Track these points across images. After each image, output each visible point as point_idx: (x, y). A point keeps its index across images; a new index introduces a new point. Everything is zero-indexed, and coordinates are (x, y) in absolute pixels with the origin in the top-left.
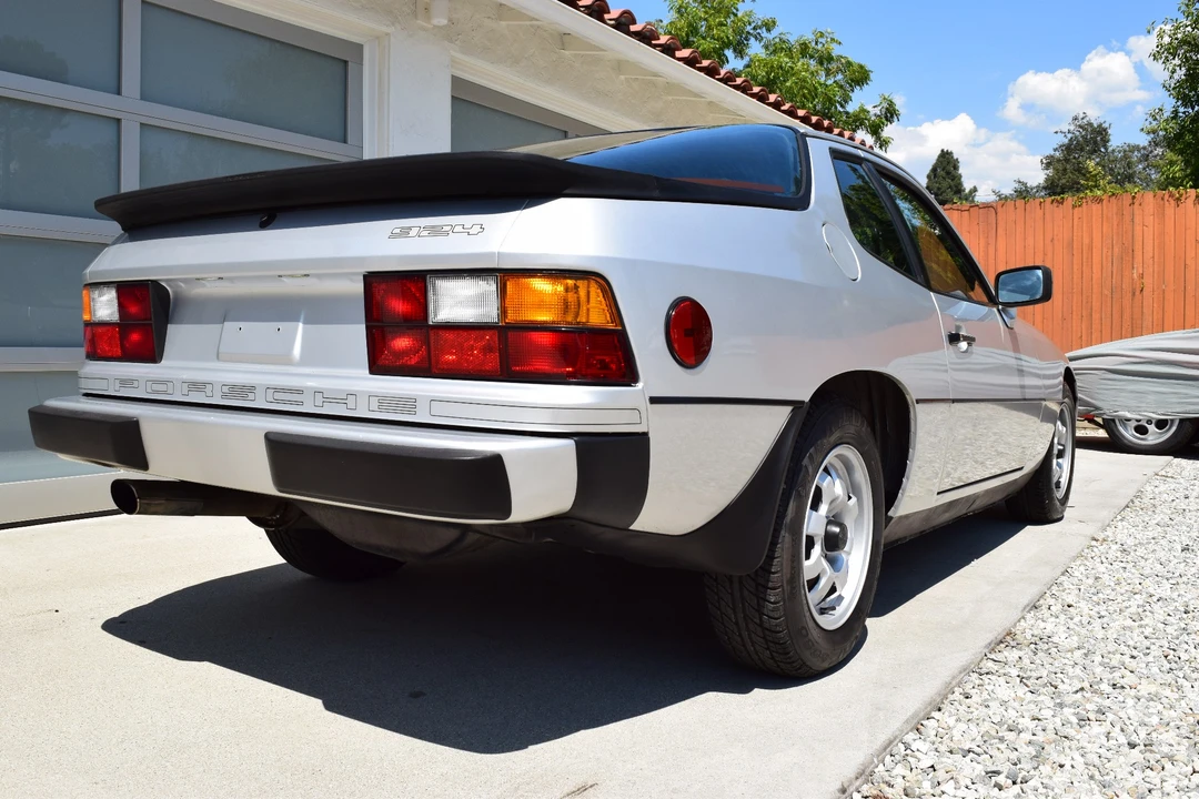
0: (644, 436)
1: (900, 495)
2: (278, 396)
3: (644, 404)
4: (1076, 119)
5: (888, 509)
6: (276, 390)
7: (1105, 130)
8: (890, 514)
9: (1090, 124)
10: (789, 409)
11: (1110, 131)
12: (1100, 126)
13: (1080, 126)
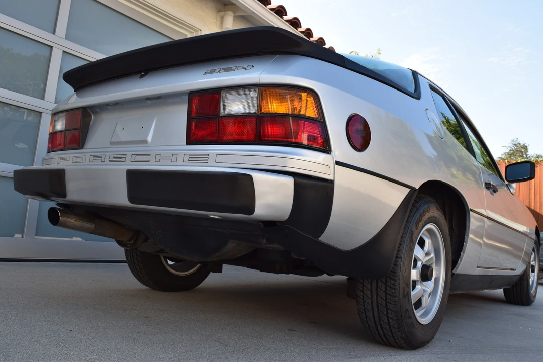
0: (332, 182)
1: (459, 261)
2: (138, 158)
3: (332, 165)
4: (513, 141)
5: (453, 269)
6: (137, 155)
7: (526, 147)
8: (454, 271)
9: (520, 144)
10: (408, 190)
11: (528, 148)
12: (524, 144)
13: (515, 145)
